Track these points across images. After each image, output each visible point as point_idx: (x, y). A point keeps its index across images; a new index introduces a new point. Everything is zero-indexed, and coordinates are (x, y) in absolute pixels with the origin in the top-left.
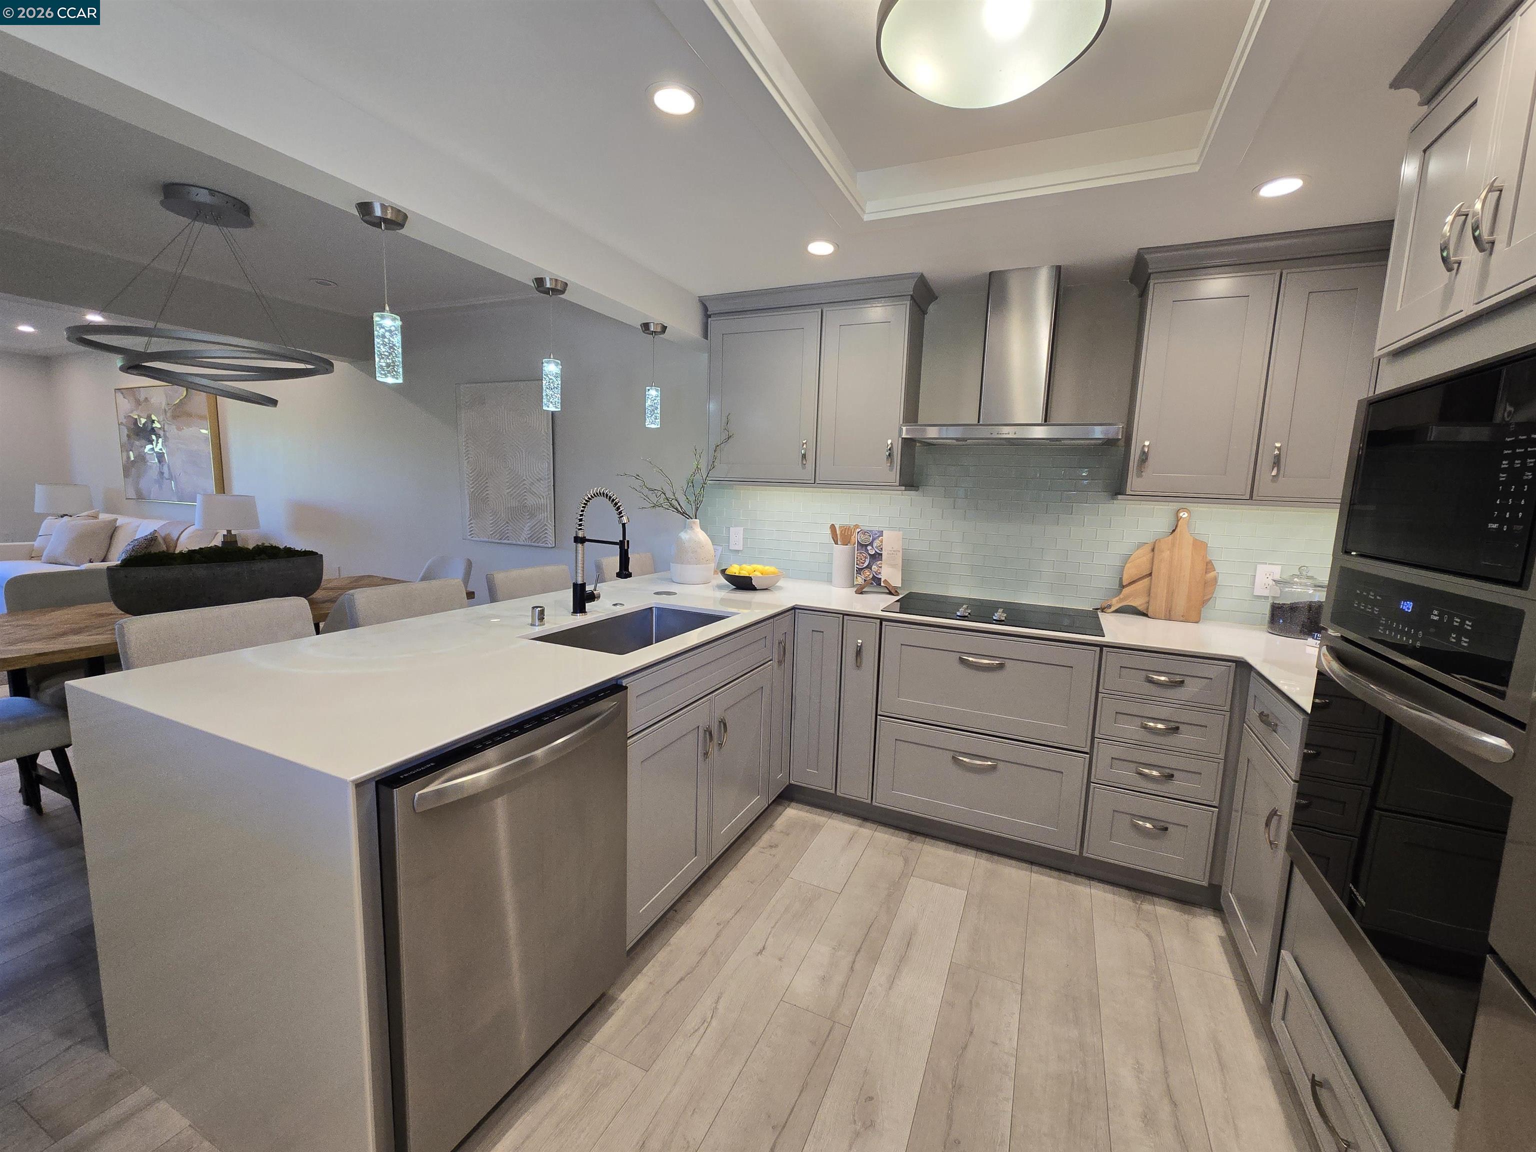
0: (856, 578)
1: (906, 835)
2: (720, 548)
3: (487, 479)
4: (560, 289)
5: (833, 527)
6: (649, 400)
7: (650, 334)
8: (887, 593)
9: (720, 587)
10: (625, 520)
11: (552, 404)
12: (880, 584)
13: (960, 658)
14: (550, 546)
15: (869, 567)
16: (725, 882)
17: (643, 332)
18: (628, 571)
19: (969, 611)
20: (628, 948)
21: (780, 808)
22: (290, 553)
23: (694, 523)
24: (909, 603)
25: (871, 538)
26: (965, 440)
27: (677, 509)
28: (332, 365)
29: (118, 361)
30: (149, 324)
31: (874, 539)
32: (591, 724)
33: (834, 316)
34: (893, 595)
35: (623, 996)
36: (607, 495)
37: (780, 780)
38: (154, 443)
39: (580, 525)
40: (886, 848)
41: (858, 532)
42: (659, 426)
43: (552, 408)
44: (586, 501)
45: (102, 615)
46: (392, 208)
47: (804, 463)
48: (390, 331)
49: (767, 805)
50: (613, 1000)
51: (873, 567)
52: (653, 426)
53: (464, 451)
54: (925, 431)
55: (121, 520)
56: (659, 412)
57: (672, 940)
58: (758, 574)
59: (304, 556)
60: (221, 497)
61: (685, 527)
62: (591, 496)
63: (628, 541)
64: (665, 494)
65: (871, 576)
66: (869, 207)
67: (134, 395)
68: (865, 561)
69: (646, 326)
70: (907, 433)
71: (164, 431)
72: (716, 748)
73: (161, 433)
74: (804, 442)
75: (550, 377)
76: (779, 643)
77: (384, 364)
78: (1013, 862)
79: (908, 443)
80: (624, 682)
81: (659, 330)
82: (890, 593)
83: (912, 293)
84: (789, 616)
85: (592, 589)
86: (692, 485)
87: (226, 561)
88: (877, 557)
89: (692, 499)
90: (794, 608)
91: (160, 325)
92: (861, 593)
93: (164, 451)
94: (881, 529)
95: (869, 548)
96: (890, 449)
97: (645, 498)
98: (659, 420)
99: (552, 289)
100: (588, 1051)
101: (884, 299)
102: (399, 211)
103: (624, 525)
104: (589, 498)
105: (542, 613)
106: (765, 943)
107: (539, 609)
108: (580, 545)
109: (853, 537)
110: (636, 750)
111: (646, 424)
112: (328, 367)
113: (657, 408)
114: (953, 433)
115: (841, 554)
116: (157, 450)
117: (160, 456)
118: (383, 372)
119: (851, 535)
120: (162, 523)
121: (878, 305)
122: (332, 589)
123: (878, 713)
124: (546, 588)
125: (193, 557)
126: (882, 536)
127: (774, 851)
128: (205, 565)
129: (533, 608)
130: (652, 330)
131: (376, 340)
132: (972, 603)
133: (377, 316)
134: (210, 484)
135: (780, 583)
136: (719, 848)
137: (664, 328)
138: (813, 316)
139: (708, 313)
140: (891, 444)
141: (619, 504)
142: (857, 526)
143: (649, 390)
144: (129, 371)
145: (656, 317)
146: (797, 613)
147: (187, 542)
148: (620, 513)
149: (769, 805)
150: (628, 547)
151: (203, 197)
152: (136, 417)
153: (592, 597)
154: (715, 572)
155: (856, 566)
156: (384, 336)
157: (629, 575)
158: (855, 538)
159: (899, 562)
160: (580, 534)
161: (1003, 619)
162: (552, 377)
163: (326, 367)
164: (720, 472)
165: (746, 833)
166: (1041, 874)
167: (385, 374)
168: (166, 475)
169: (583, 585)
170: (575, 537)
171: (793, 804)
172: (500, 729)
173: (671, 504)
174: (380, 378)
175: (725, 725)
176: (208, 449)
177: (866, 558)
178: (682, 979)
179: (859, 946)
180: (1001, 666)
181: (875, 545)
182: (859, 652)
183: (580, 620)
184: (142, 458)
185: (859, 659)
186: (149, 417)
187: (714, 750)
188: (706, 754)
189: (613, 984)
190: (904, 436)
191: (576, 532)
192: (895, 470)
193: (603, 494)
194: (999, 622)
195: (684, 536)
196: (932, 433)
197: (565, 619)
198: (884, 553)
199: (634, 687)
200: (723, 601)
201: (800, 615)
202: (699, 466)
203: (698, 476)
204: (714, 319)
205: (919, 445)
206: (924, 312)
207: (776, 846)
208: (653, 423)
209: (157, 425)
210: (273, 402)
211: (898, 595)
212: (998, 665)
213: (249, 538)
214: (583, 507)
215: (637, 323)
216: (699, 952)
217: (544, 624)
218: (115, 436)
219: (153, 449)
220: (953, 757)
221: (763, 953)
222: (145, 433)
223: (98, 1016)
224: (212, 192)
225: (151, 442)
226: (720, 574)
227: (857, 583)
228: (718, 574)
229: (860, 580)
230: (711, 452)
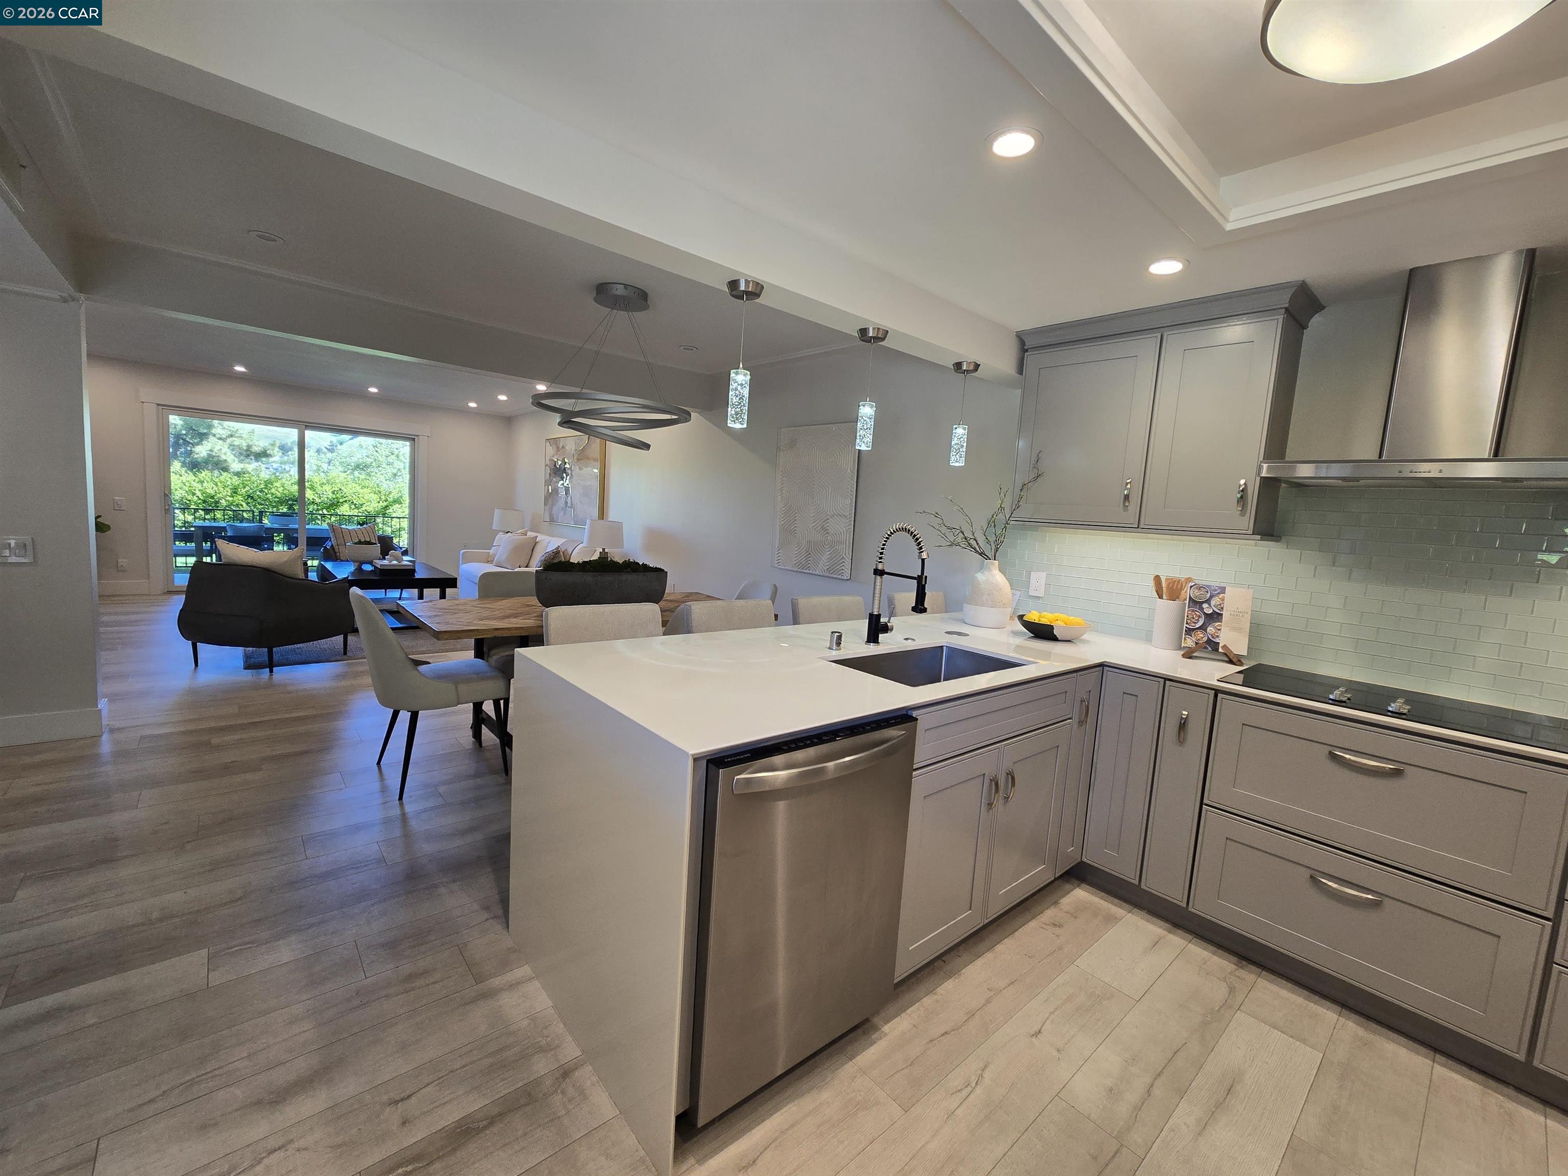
0: (1185, 639)
1: (1235, 959)
2: (1018, 593)
3: (796, 513)
4: (882, 335)
5: (1157, 579)
6: (956, 439)
7: (962, 373)
8: (1227, 662)
9: (1016, 633)
10: (924, 555)
11: (864, 443)
12: (1217, 650)
13: (1330, 753)
14: (846, 578)
15: (1203, 628)
16: (999, 948)
17: (955, 371)
18: (923, 606)
19: (1349, 696)
20: (896, 981)
21: (1068, 886)
22: (645, 568)
23: (992, 564)
24: (1253, 676)
25: (1209, 595)
26: (1357, 479)
27: (975, 549)
28: (690, 415)
29: (557, 418)
30: (577, 390)
31: (1211, 597)
32: (876, 749)
33: (1175, 341)
34: (1236, 665)
35: (886, 1028)
36: (909, 530)
37: (1070, 854)
38: (564, 479)
39: (881, 558)
40: (1204, 966)
41: (1191, 587)
42: (963, 464)
43: (864, 448)
44: (888, 535)
45: (528, 606)
46: (753, 281)
47: (1127, 504)
48: (742, 385)
49: (1053, 878)
50: (876, 1028)
51: (1208, 629)
52: (957, 464)
53: (780, 487)
54: (1295, 468)
55: (540, 537)
56: (964, 450)
57: (939, 990)
58: (1060, 623)
59: (655, 571)
60: (601, 521)
61: (981, 568)
62: (894, 531)
63: (926, 577)
64: (963, 533)
65: (1205, 639)
66: (1233, 214)
67: (556, 444)
68: (1198, 620)
69: (958, 366)
70: (1268, 472)
71: (571, 471)
72: (1001, 801)
73: (569, 472)
74: (1128, 481)
75: (865, 419)
76: (1081, 701)
77: (733, 412)
78: (1403, 1040)
79: (1269, 485)
80: (915, 714)
81: (971, 368)
82: (1231, 662)
83: (1287, 305)
84: (1095, 674)
85: (886, 621)
86: (993, 524)
87: (605, 572)
88: (1215, 617)
89: (992, 539)
90: (1102, 665)
91: (584, 391)
92: (1190, 658)
93: (570, 486)
94: (1222, 585)
95: (1205, 606)
96: (1242, 491)
97: (943, 536)
98: (964, 459)
99: (874, 338)
100: (849, 1069)
101: (1245, 316)
102: (758, 283)
103: (923, 560)
104: (891, 533)
105: (840, 638)
106: (1042, 1026)
107: (838, 634)
108: (878, 578)
109: (1183, 592)
110: (920, 782)
111: (951, 462)
112: (687, 417)
113: (962, 446)
114: (1336, 471)
115: (1166, 609)
116: (565, 485)
117: (567, 489)
118: (733, 419)
119: (1181, 589)
120: (563, 540)
121: (1237, 323)
122: (671, 601)
123: (1204, 802)
124: (841, 617)
125: (585, 566)
126: (1224, 593)
127: (1057, 931)
128: (592, 573)
129: (832, 632)
130: (965, 368)
131: (731, 393)
132: (1351, 685)
133: (734, 372)
134: (595, 513)
135: (1085, 637)
136: (995, 910)
137: (977, 366)
138: (1149, 344)
139: (1025, 347)
140: (1245, 484)
141: (920, 540)
142: (1189, 580)
143: (956, 428)
144: (564, 425)
145: (968, 354)
146: (1105, 671)
147: (576, 558)
148: (921, 548)
149: (1056, 879)
150: (926, 583)
151: (620, 291)
152: (556, 460)
153: (886, 629)
154: (1011, 618)
155: (1185, 625)
156: (736, 389)
157: (924, 610)
158: (1187, 593)
159: (1247, 627)
160: (880, 567)
161: (1405, 711)
162: (866, 419)
163: (684, 417)
164: (1025, 512)
165: (1028, 902)
166: (1450, 1069)
167: (734, 421)
168: (569, 504)
169: (879, 616)
170: (874, 569)
171: (1084, 885)
172: (803, 736)
173: (969, 544)
174: (730, 424)
175: (1013, 778)
176: (596, 484)
177: (1199, 617)
178: (946, 1033)
179: (1160, 1070)
180: (1397, 773)
181: (1213, 603)
182: (1183, 726)
183: (872, 650)
184: (556, 491)
185: (1182, 734)
186: (563, 461)
187: (999, 804)
188: (990, 805)
189: (877, 1012)
190: (1264, 474)
191: (877, 564)
192: (1248, 514)
193: (906, 529)
194: (1398, 715)
195: (980, 577)
196: (1305, 471)
197: (860, 648)
198: (1224, 613)
199: (924, 720)
200: (1018, 648)
201: (1109, 674)
202: (1002, 506)
203: (1001, 516)
204: (1031, 353)
205: (1286, 485)
206: (1303, 327)
207: (1060, 926)
208: (957, 461)
209: (567, 466)
210: (647, 446)
211: (1241, 664)
212: (1392, 771)
213: (617, 556)
214: (885, 541)
215: (950, 364)
216: (967, 1011)
217: (840, 649)
218: (543, 473)
219: (563, 484)
220: (1311, 877)
221: (1038, 1036)
222: (559, 471)
223: (504, 902)
224: (626, 286)
225: (562, 479)
226: (1016, 619)
227: (1186, 645)
228: (1014, 620)
229: (1189, 642)
230: (1017, 490)
